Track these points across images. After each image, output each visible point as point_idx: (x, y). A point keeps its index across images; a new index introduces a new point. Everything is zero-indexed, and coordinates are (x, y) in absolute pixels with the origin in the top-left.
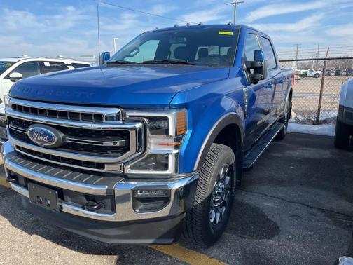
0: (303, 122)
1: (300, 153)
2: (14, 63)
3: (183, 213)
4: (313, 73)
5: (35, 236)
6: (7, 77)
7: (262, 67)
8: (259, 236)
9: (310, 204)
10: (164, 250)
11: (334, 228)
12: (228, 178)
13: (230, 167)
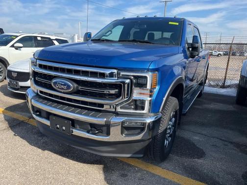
0: (213, 86)
1: (213, 106)
2: (17, 36)
3: (150, 138)
4: (217, 54)
5: (46, 152)
6: (13, 46)
7: (198, 47)
8: (193, 157)
9: (223, 139)
10: (132, 162)
11: (240, 154)
12: (174, 119)
13: (176, 112)
